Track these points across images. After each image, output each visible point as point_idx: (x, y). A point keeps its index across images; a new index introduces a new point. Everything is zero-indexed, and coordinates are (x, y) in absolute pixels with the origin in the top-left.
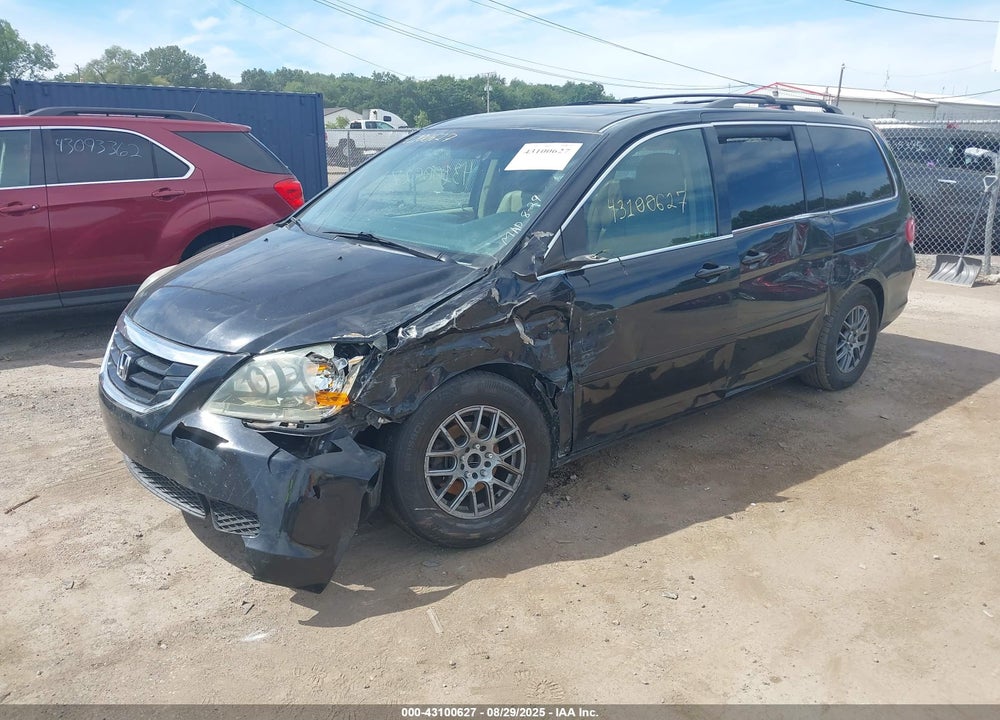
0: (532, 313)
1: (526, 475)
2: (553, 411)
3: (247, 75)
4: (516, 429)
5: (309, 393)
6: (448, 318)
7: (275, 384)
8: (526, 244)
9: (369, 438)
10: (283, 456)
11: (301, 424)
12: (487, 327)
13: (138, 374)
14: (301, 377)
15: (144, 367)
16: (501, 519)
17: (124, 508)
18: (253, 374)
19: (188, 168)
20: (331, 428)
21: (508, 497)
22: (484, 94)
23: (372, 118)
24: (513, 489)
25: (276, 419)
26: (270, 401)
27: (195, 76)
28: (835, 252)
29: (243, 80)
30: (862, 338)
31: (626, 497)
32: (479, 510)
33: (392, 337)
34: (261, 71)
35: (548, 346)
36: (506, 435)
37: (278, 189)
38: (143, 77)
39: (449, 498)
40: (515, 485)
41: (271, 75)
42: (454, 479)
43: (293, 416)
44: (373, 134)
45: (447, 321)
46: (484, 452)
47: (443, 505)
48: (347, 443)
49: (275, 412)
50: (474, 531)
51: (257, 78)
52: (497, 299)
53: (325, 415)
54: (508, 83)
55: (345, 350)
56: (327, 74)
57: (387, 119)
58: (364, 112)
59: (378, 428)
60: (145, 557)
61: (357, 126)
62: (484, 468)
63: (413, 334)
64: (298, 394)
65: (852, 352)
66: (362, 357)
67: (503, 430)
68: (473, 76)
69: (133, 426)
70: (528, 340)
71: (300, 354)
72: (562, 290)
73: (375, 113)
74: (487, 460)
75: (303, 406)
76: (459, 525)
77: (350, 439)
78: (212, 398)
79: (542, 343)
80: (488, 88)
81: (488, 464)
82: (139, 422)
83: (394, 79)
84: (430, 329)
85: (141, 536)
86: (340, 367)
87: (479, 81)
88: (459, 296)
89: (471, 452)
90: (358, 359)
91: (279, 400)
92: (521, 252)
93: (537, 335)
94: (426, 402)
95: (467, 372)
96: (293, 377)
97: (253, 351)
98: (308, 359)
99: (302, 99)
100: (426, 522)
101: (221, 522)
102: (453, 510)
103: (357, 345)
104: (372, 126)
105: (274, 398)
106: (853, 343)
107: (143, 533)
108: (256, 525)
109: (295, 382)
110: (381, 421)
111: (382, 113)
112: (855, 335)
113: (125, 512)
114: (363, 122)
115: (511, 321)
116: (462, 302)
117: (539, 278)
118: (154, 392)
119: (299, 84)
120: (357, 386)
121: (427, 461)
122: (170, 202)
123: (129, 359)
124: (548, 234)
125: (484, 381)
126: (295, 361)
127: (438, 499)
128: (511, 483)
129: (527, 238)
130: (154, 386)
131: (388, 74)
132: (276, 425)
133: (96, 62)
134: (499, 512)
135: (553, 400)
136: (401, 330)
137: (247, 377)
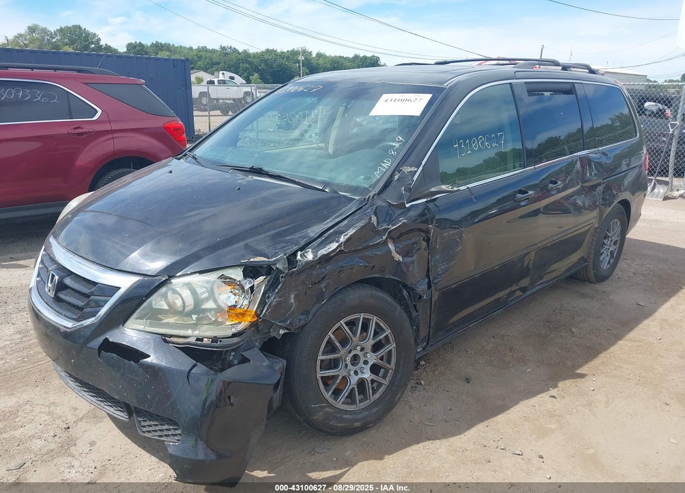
0: (401, 235)
1: (396, 370)
2: (414, 314)
3: (131, 47)
4: (388, 332)
5: (219, 310)
6: (337, 242)
7: (190, 302)
8: (396, 177)
9: (271, 347)
10: (200, 369)
11: (215, 339)
12: (367, 248)
13: (65, 292)
14: (212, 296)
15: (71, 286)
16: (377, 409)
17: (52, 399)
18: (170, 294)
19: (96, 111)
20: (241, 342)
21: (382, 389)
22: (298, 62)
23: (221, 77)
24: (386, 382)
25: (192, 334)
26: (185, 318)
27: (93, 46)
28: (604, 179)
29: (128, 49)
30: (615, 243)
31: (468, 380)
32: (361, 401)
33: (291, 259)
34: (140, 43)
35: (413, 262)
36: (381, 337)
37: (166, 128)
38: (56, 46)
39: (337, 393)
40: (388, 379)
41: (147, 46)
42: (340, 378)
43: (207, 332)
44: (223, 88)
45: (337, 244)
46: (363, 352)
47: (331, 400)
48: (254, 354)
49: (191, 328)
50: (358, 420)
51: (138, 48)
52: (375, 224)
53: (234, 331)
54: (314, 55)
55: (251, 271)
56: (188, 46)
57: (232, 78)
58: (216, 73)
59: (279, 338)
60: (73, 450)
61: (211, 82)
62: (363, 366)
63: (310, 256)
64: (210, 310)
65: (609, 254)
66: (265, 277)
67: (378, 333)
68: (290, 50)
69: (61, 339)
70: (398, 258)
71: (213, 277)
72: (425, 215)
73: (223, 74)
74: (365, 359)
75: (216, 323)
76: (345, 416)
77: (256, 350)
78: (135, 315)
79: (408, 259)
80: (301, 58)
81: (366, 362)
82: (68, 335)
83: (235, 50)
84: (323, 252)
85: (69, 428)
86: (247, 287)
87: (294, 53)
88: (345, 222)
89: (353, 353)
90: (261, 278)
91: (194, 317)
92: (393, 184)
93: (406, 253)
94: (318, 313)
95: (349, 286)
96: (206, 295)
97: (170, 273)
98: (219, 280)
99: (175, 62)
100: (319, 416)
101: (144, 426)
102: (339, 404)
103: (261, 267)
104: (223, 82)
105: (189, 314)
106: (609, 247)
107: (70, 425)
108: (178, 432)
109: (207, 299)
110: (282, 332)
111: (228, 74)
112: (611, 241)
113: (53, 403)
114: (216, 80)
115: (385, 243)
116: (348, 227)
117: (407, 205)
118: (80, 308)
119: (168, 53)
120: (262, 303)
121: (318, 363)
122: (84, 138)
123: (57, 278)
124: (413, 169)
125: (364, 293)
126: (208, 282)
127: (328, 395)
128: (384, 377)
129: (396, 172)
130: (80, 303)
131: (231, 48)
132: (193, 340)
133: (21, 35)
134: (376, 403)
135: (415, 306)
136: (299, 253)
137: (165, 296)
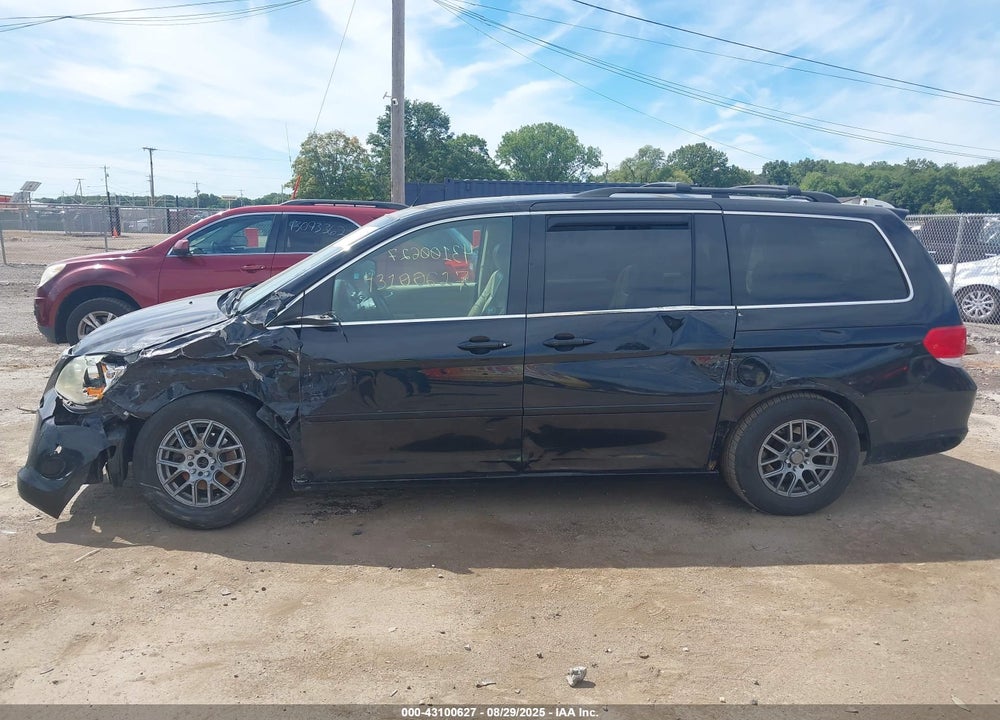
4: (240, 445)
6: (177, 347)
12: (215, 360)
21: (223, 498)
24: (229, 493)
27: (717, 169)
29: (764, 172)
30: (820, 460)
40: (233, 491)
42: (178, 471)
45: (175, 349)
47: (167, 488)
48: (95, 422)
50: (188, 515)
51: (778, 169)
52: (225, 339)
53: (88, 401)
59: (122, 418)
63: (149, 355)
65: (799, 474)
66: (124, 367)
70: (259, 377)
79: (270, 381)
84: (160, 353)
110: (126, 414)
117: (270, 328)
121: (160, 451)
124: (289, 295)
128: (230, 488)
129: (271, 296)
133: (629, 160)
136: (143, 351)
